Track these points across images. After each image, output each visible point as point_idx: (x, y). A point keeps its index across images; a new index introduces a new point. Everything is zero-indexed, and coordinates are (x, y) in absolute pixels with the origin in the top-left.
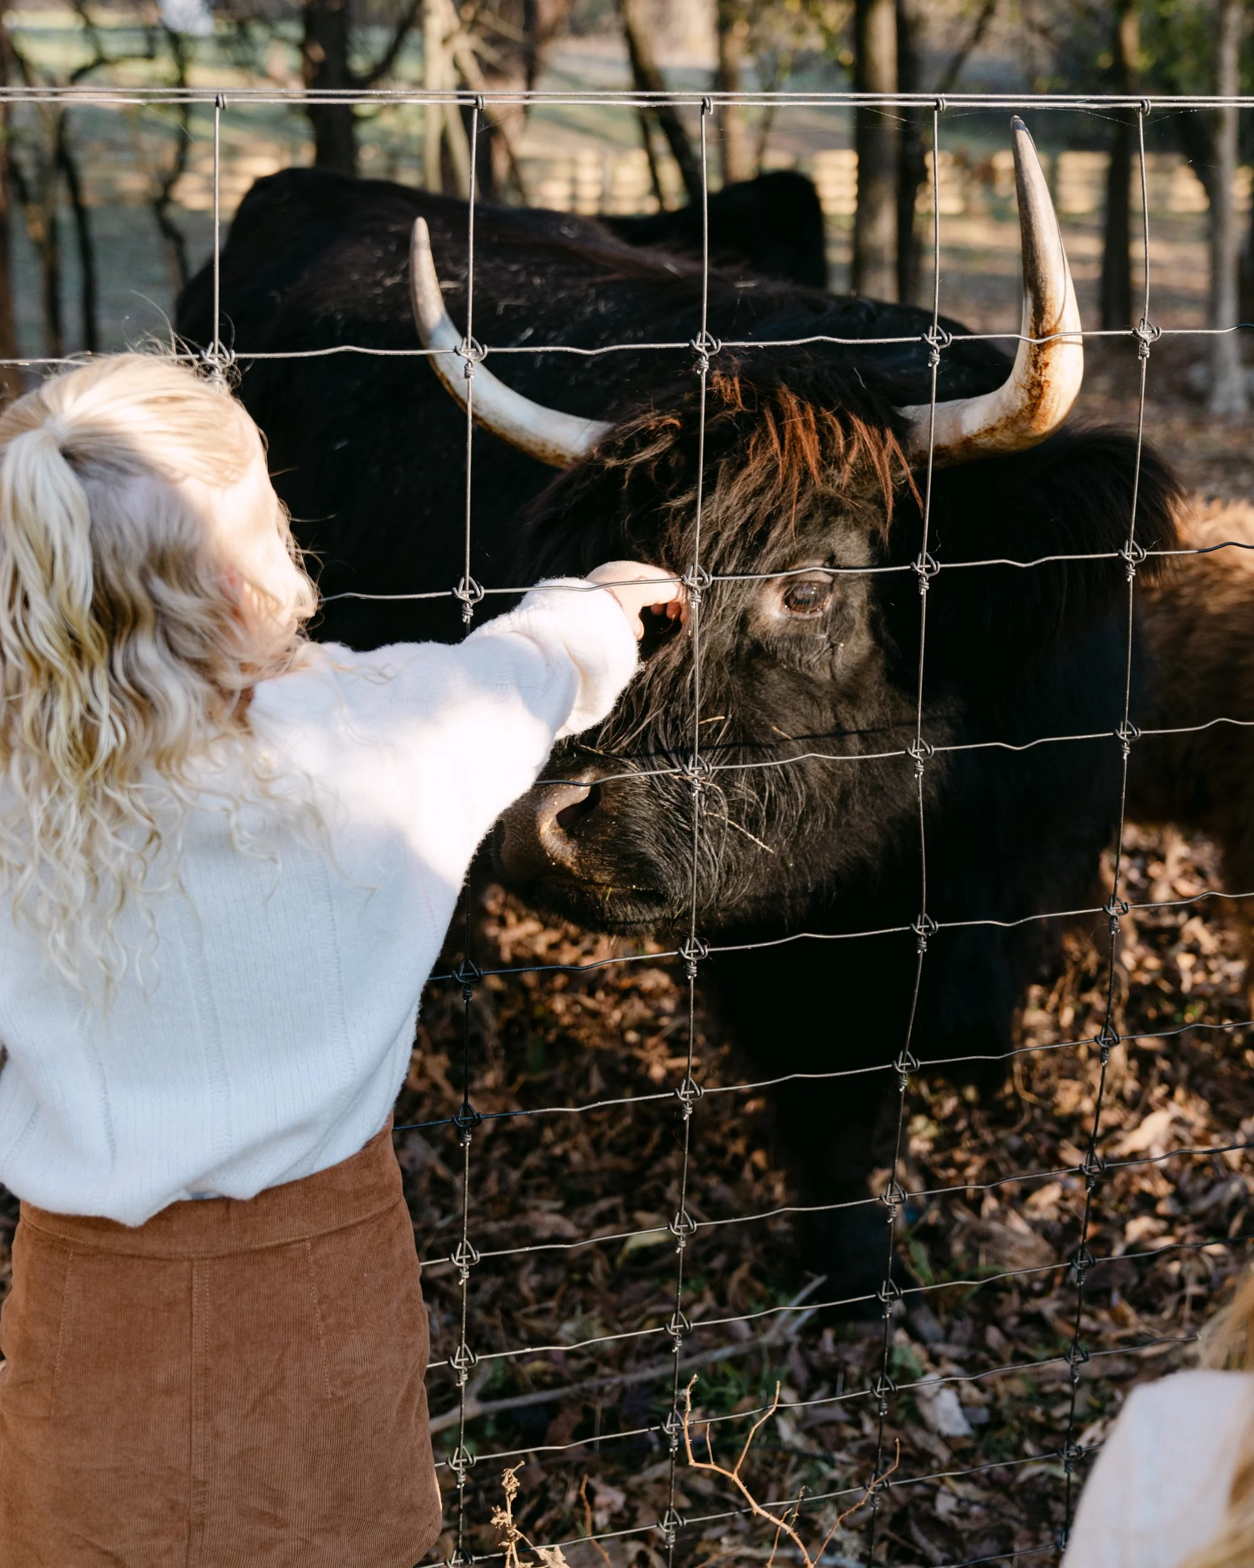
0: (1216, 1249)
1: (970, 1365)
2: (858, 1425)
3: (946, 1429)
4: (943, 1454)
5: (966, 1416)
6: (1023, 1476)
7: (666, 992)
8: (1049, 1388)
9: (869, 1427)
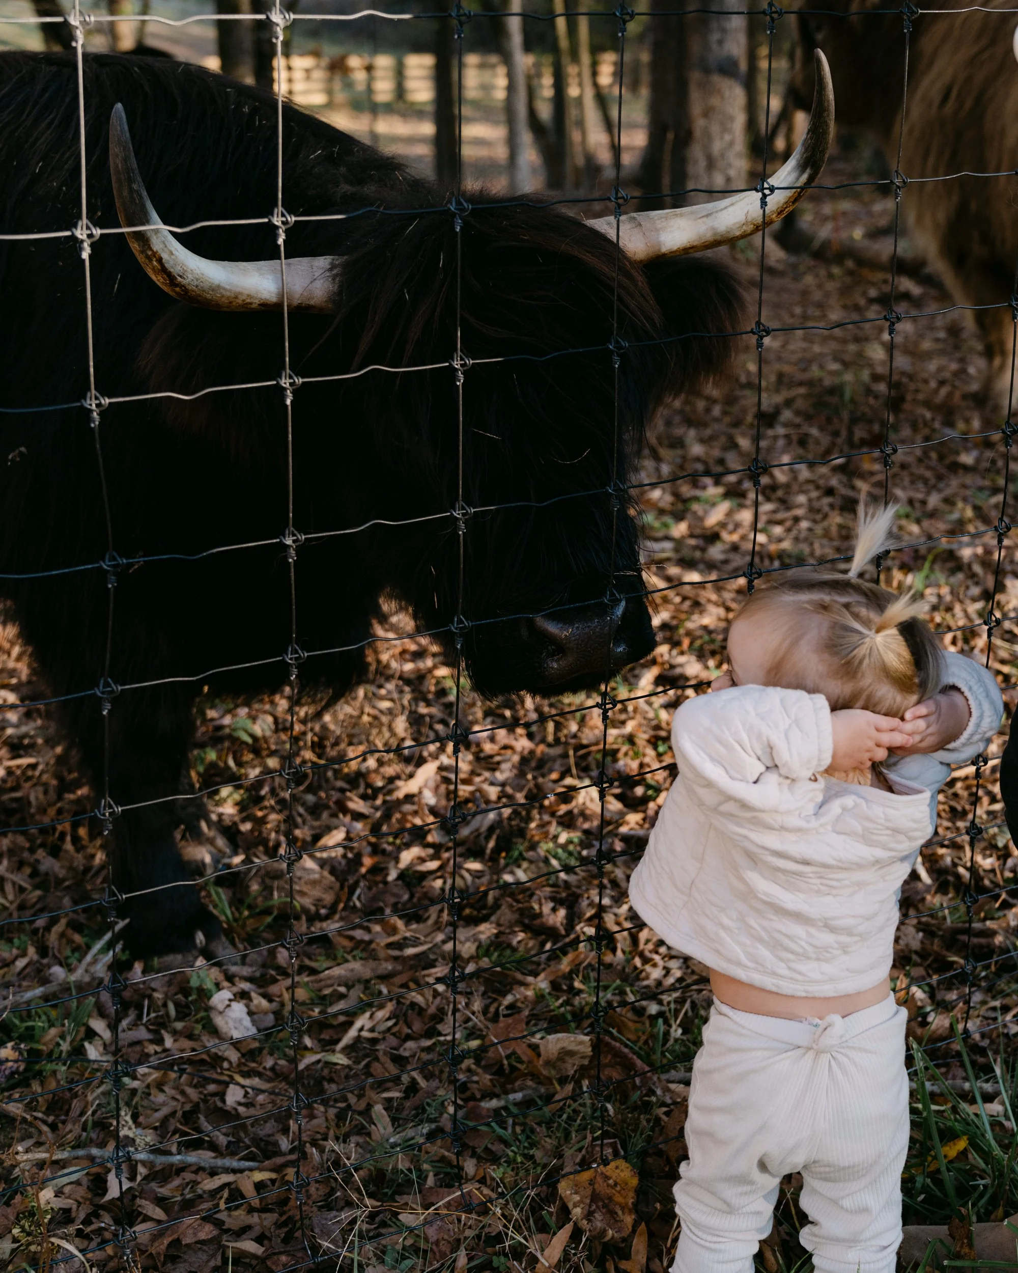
0: (475, 866)
1: (262, 982)
2: (160, 1041)
3: (236, 1035)
4: (234, 1056)
5: (254, 1022)
6: (301, 1066)
7: (13, 707)
8: (327, 992)
9: (169, 1042)
